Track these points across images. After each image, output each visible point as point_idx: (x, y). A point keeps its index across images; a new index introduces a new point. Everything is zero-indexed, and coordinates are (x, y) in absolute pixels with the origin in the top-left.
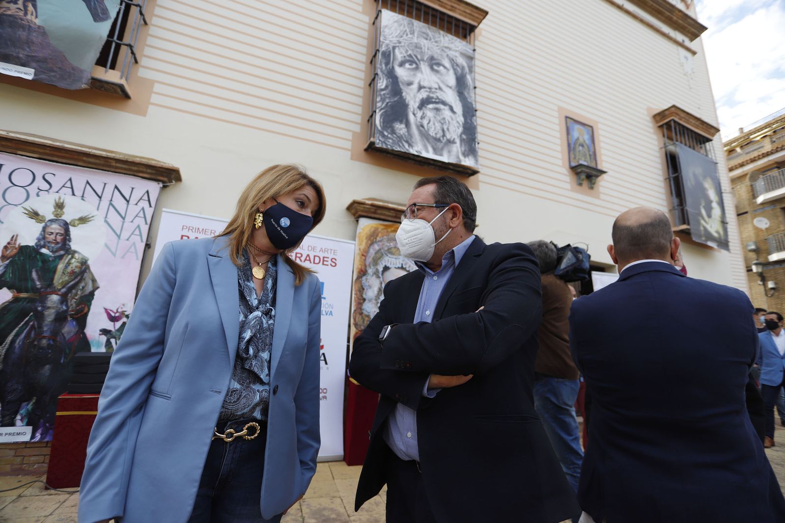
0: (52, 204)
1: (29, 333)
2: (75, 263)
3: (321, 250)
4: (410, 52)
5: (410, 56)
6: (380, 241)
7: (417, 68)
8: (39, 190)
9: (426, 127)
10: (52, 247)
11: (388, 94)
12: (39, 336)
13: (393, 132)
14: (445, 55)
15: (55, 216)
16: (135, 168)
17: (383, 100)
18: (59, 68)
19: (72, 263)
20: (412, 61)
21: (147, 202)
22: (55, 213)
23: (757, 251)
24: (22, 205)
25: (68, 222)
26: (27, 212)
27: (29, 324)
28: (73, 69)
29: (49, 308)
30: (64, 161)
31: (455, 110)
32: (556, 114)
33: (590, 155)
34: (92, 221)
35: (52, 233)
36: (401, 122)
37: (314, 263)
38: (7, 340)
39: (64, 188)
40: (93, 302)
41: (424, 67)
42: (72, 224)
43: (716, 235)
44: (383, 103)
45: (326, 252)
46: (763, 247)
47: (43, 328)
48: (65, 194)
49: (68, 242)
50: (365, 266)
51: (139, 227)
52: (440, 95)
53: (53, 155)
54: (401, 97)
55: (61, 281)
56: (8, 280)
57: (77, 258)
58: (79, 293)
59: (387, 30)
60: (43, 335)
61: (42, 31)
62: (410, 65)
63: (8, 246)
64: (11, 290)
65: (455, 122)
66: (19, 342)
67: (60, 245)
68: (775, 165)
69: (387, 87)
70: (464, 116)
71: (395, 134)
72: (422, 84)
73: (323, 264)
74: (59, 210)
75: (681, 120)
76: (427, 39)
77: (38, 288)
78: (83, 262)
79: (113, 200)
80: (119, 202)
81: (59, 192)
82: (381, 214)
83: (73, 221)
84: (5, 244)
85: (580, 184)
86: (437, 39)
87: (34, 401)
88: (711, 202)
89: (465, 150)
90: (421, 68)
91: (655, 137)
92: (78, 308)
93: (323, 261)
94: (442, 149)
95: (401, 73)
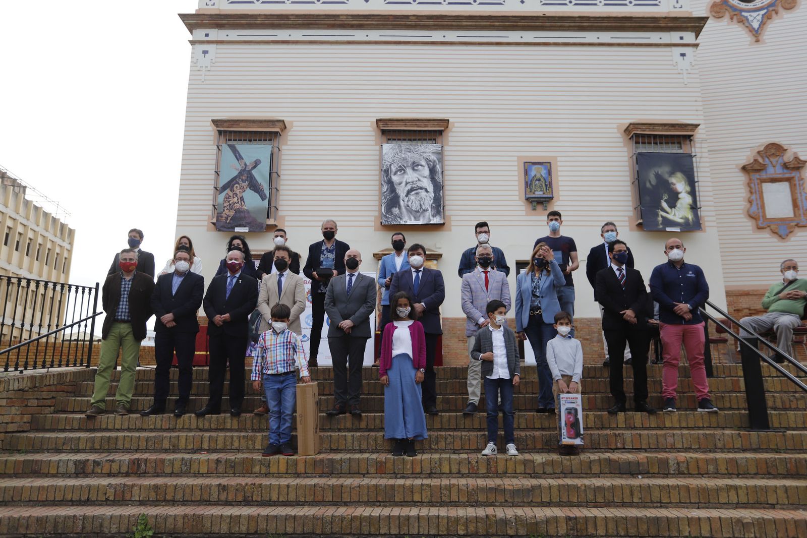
4: (400, 164)
5: (400, 166)
7: (405, 172)
9: (410, 206)
11: (388, 193)
13: (392, 214)
14: (422, 157)
17: (385, 198)
18: (255, 224)
20: (402, 170)
28: (260, 222)
31: (428, 190)
32: (516, 163)
33: (546, 185)
36: (396, 207)
41: (409, 170)
43: (680, 220)
44: (385, 200)
52: (420, 184)
54: (396, 193)
59: (386, 156)
61: (248, 211)
62: (400, 172)
65: (428, 197)
69: (387, 190)
70: (435, 192)
72: (408, 181)
76: (410, 152)
85: (534, 209)
88: (678, 193)
89: (434, 213)
90: (407, 172)
94: (419, 216)
95: (395, 179)
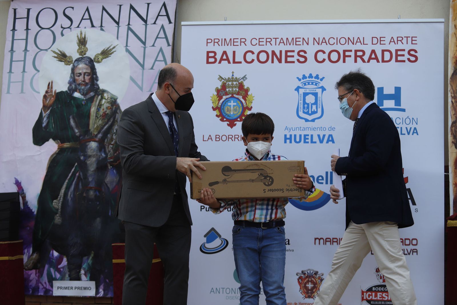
0: (75, 41)
1: (77, 185)
2: (105, 104)
3: (392, 41)
8: (62, 29)
10: (83, 90)
12: (86, 187)
15: (80, 55)
19: (103, 105)
21: (166, 17)
22: (80, 51)
24: (51, 49)
25: (93, 59)
26: (56, 56)
27: (75, 175)
29: (90, 156)
34: (114, 53)
35: (80, 74)
37: (383, 61)
38: (60, 193)
39: (83, 20)
42: (96, 60)
45: (399, 42)
47: (88, 179)
48: (85, 28)
49: (95, 82)
51: (161, 50)
55: (95, 126)
56: (52, 130)
57: (106, 98)
58: (114, 137)
60: (89, 186)
63: (47, 95)
64: (56, 141)
66: (71, 195)
67: (89, 86)
73: (397, 61)
74: (83, 48)
77: (77, 136)
78: (113, 101)
79: (130, 24)
80: (137, 25)
81: (80, 26)
83: (96, 56)
87: (92, 255)
92: (116, 154)
93: (397, 56)
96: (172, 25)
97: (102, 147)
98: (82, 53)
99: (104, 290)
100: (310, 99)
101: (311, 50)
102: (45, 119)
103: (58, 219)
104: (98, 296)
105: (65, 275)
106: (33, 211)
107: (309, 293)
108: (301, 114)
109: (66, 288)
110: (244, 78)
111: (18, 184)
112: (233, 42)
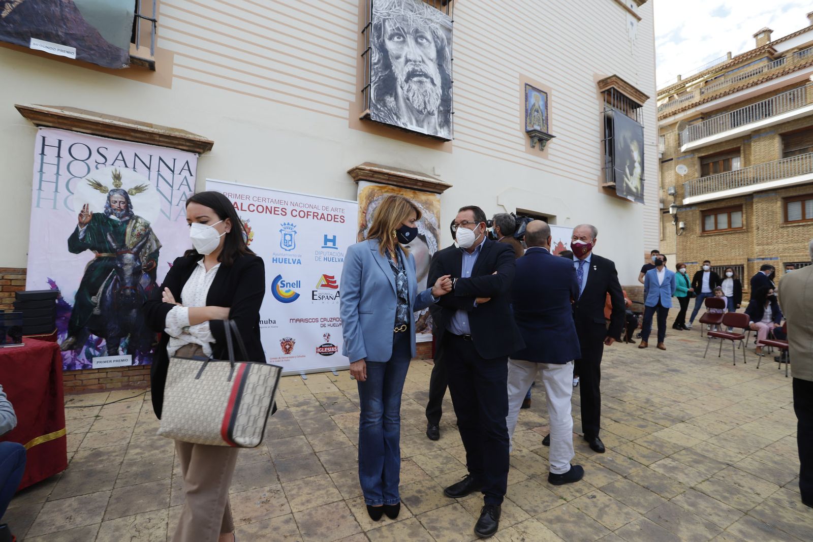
1: (114, 285)
2: (139, 227)
3: (332, 209)
4: (398, 25)
5: (398, 29)
6: (376, 200)
7: (404, 41)
8: (97, 164)
9: (411, 100)
10: (119, 214)
11: (380, 68)
12: (123, 287)
13: (385, 105)
14: (428, 27)
16: (176, 142)
17: (376, 74)
18: (97, 46)
20: (399, 34)
21: (188, 172)
22: (115, 184)
23: (675, 195)
24: (86, 177)
25: (127, 191)
26: (90, 183)
27: (113, 278)
28: (109, 47)
29: (126, 264)
30: (114, 136)
31: (435, 82)
32: (518, 82)
33: (543, 120)
35: (116, 202)
36: (391, 96)
37: (328, 220)
38: (99, 291)
39: (117, 161)
40: (159, 258)
41: (410, 40)
42: (130, 192)
43: (634, 190)
44: (376, 77)
45: (336, 211)
46: (680, 192)
47: (125, 281)
49: (130, 209)
50: (366, 221)
51: (184, 193)
52: (423, 68)
53: (104, 131)
54: (391, 71)
55: (131, 242)
56: (89, 242)
57: (140, 222)
58: (147, 251)
59: (378, 2)
60: (126, 286)
61: (73, 6)
62: (398, 38)
63: (82, 214)
64: (94, 251)
65: (435, 94)
67: (124, 212)
68: (700, 116)
69: (379, 61)
70: (442, 88)
71: (386, 107)
72: (408, 57)
73: (334, 221)
74: (118, 181)
75: (619, 88)
76: (412, 11)
77: (114, 248)
78: (146, 226)
79: (160, 170)
80: (165, 172)
81: (114, 164)
82: (377, 178)
83: (131, 190)
84: (79, 212)
85: (533, 147)
86: (421, 11)
87: (129, 336)
88: (634, 162)
89: (441, 121)
90: (407, 41)
91: (597, 102)
92: (148, 263)
93: (334, 218)
94: (423, 121)
95: (391, 46)
96: (193, 178)
97: (137, 257)
98: (116, 186)
99: (139, 360)
100: (288, 238)
101: (289, 209)
102: (81, 233)
103: (96, 311)
104: (134, 365)
105: (104, 352)
106: (70, 304)
107: (287, 351)
108: (283, 246)
109: (105, 362)
110: (248, 220)
111: (51, 283)
112: (241, 197)
